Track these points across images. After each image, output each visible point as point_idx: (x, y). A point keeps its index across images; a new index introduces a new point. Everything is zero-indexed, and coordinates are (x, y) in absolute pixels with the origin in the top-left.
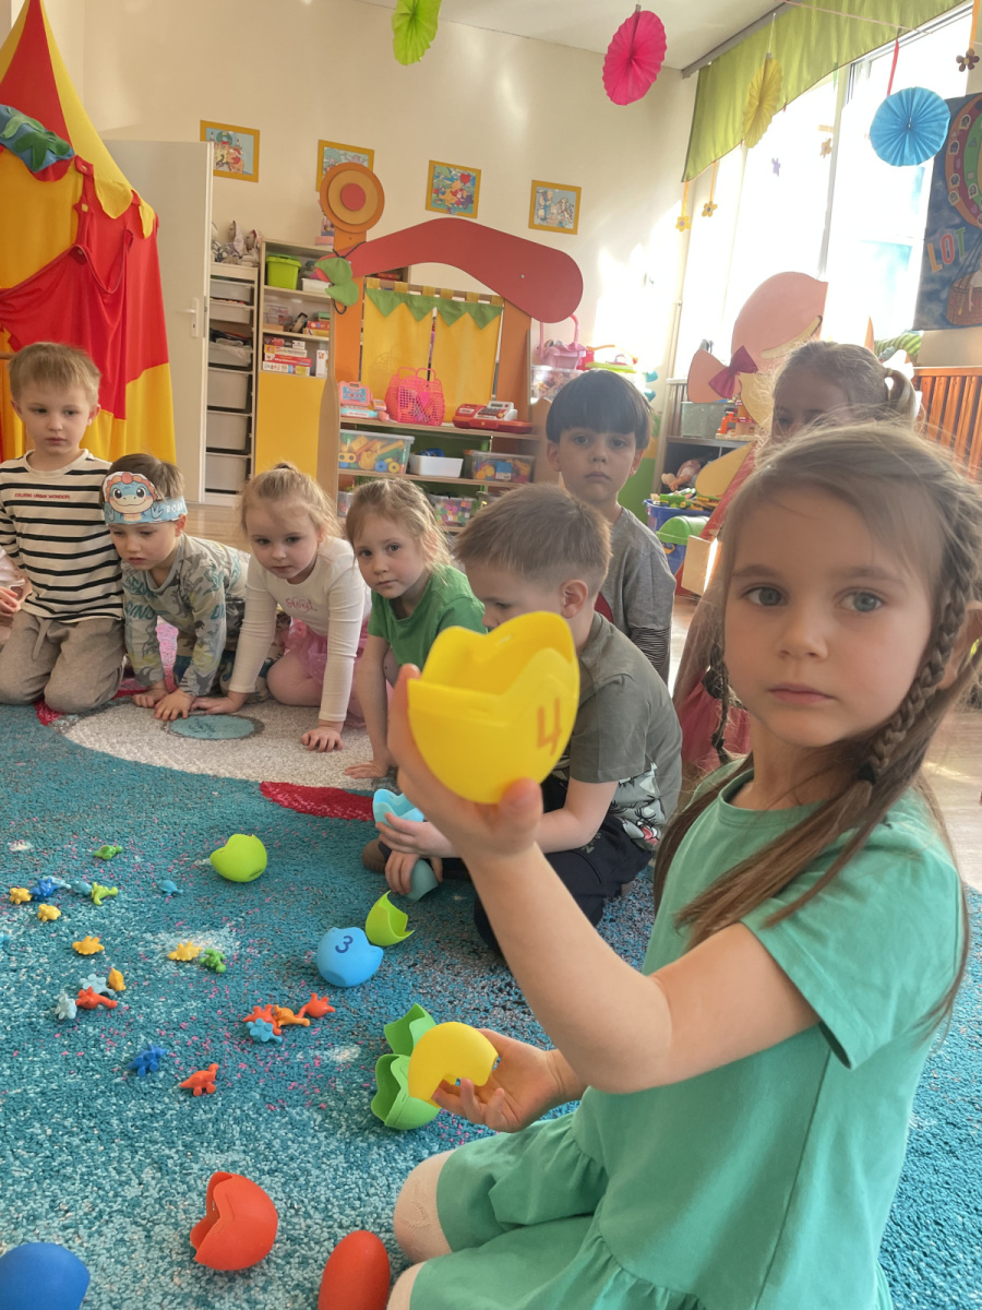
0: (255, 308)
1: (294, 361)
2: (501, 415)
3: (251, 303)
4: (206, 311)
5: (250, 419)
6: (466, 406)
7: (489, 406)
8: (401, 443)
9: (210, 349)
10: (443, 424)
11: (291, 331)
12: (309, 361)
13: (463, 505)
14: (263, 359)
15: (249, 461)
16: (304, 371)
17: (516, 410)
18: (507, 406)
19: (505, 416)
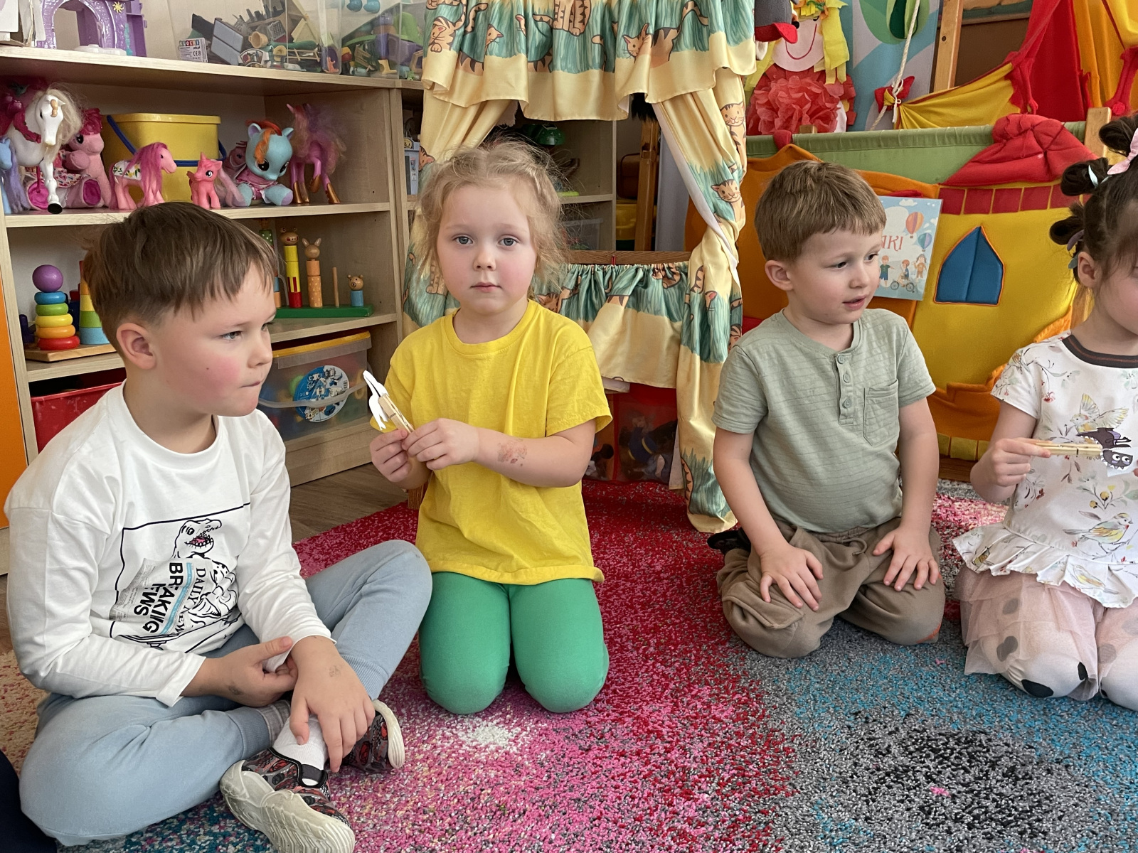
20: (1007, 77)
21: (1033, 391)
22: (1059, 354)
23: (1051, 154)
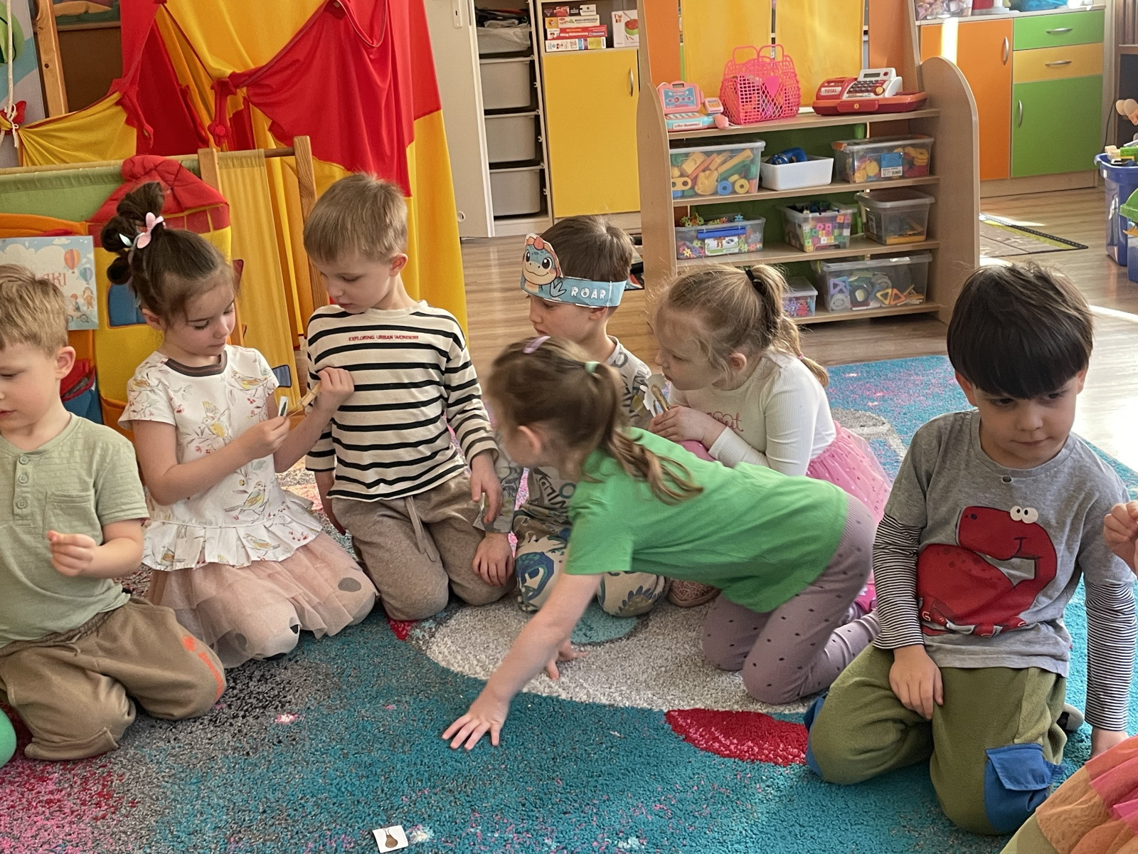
1: (585, 33)
2: (879, 90)
5: (537, 117)
6: (829, 82)
7: (861, 79)
8: (748, 153)
9: (479, 37)
12: (604, 28)
13: (840, 220)
14: (546, 38)
15: (542, 171)
16: (599, 43)
17: (900, 78)
18: (886, 74)
19: (884, 90)
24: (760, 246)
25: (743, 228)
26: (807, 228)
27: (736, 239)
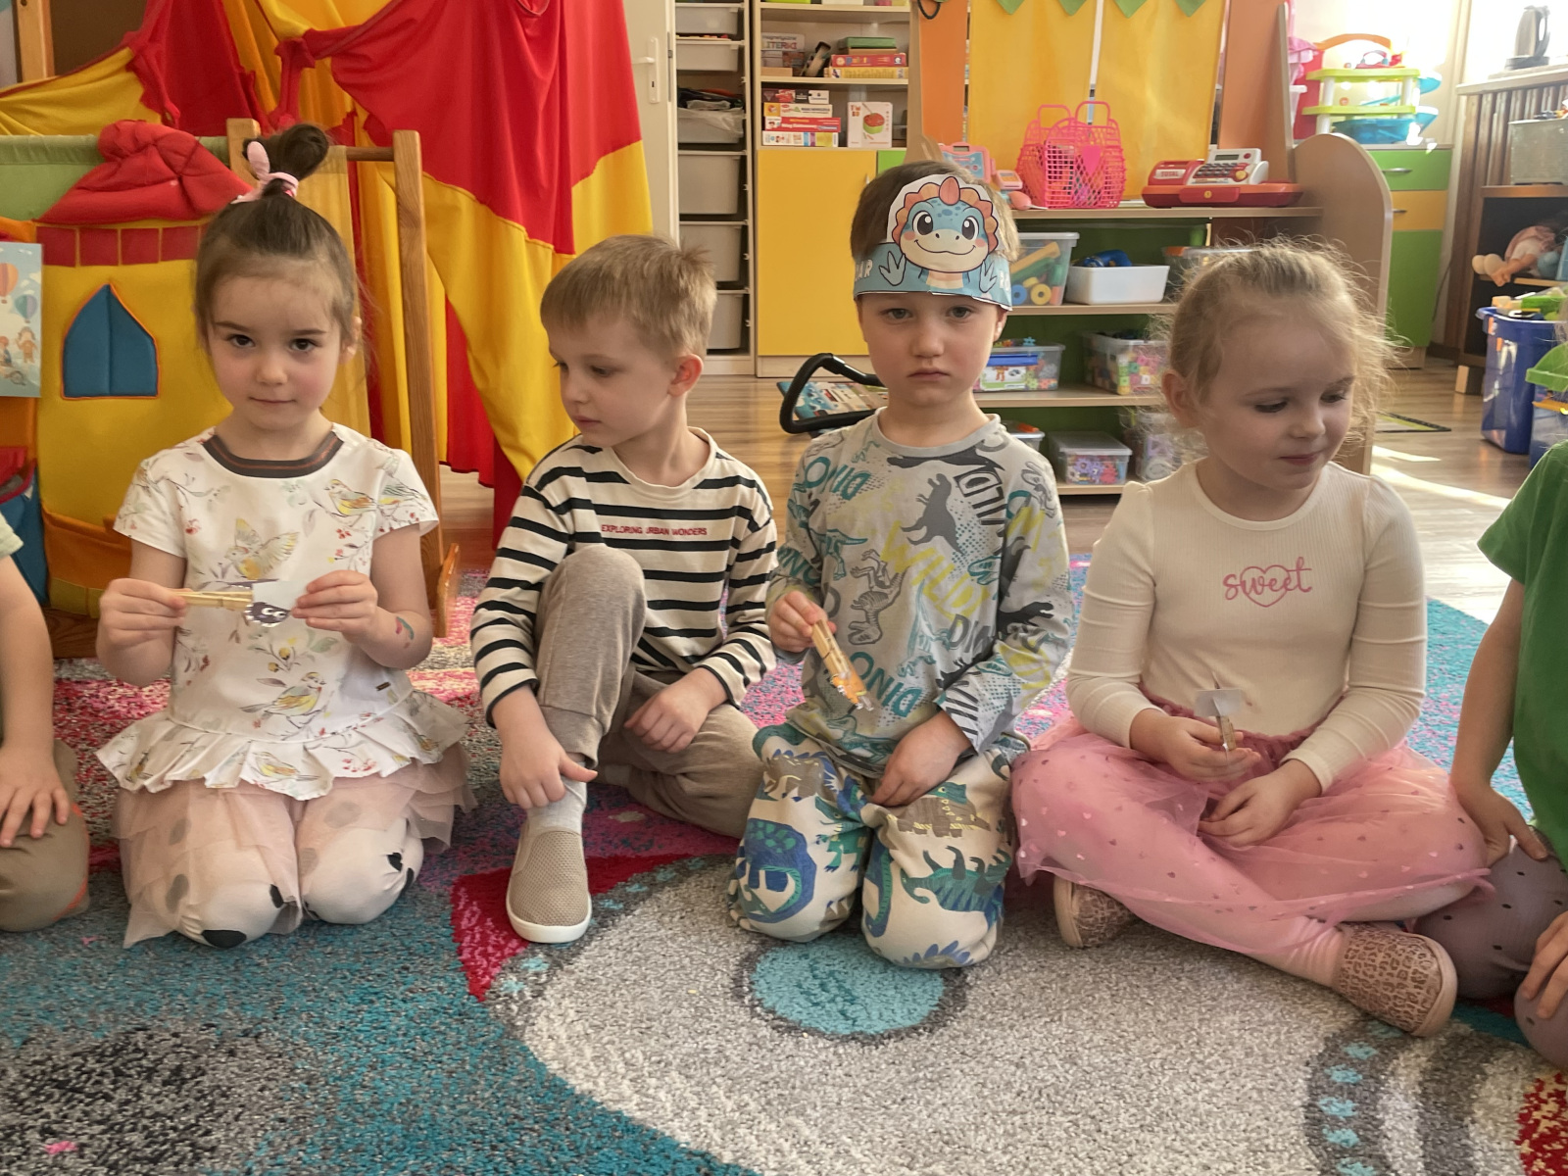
0: (746, 43)
1: (812, 126)
2: (1240, 174)
3: (739, 36)
4: (670, 57)
5: (745, 229)
6: (1167, 163)
7: (1211, 160)
8: (1053, 248)
9: (680, 120)
10: (1123, 203)
11: (804, 75)
12: (836, 122)
14: (763, 128)
15: (746, 297)
16: (829, 140)
17: (1266, 162)
18: (1247, 156)
19: (1247, 176)
20: (130, 67)
21: (170, 519)
22: (200, 464)
23: (189, 181)
24: (1054, 383)
25: (1034, 356)
26: (1124, 361)
27: (1022, 370)
